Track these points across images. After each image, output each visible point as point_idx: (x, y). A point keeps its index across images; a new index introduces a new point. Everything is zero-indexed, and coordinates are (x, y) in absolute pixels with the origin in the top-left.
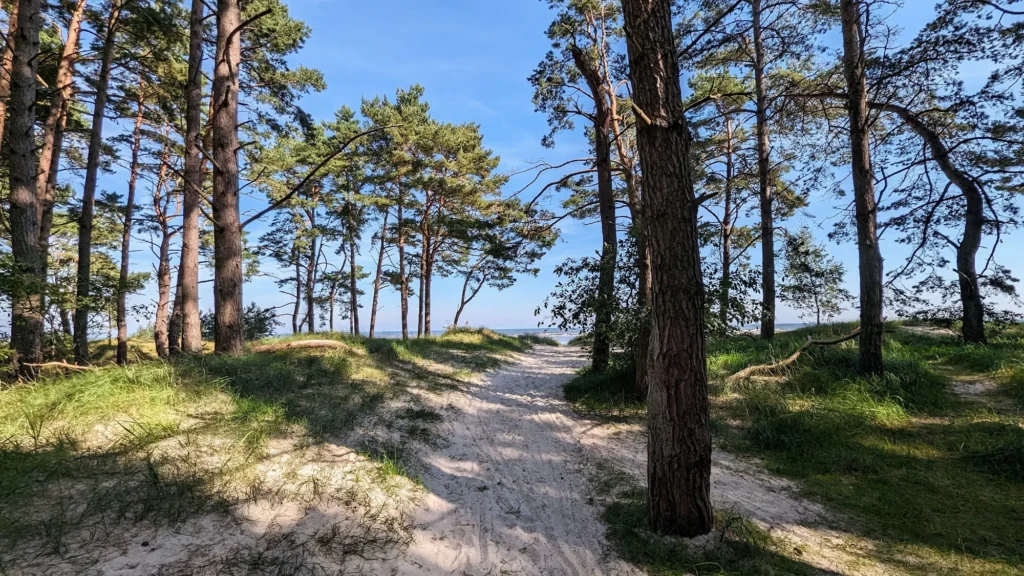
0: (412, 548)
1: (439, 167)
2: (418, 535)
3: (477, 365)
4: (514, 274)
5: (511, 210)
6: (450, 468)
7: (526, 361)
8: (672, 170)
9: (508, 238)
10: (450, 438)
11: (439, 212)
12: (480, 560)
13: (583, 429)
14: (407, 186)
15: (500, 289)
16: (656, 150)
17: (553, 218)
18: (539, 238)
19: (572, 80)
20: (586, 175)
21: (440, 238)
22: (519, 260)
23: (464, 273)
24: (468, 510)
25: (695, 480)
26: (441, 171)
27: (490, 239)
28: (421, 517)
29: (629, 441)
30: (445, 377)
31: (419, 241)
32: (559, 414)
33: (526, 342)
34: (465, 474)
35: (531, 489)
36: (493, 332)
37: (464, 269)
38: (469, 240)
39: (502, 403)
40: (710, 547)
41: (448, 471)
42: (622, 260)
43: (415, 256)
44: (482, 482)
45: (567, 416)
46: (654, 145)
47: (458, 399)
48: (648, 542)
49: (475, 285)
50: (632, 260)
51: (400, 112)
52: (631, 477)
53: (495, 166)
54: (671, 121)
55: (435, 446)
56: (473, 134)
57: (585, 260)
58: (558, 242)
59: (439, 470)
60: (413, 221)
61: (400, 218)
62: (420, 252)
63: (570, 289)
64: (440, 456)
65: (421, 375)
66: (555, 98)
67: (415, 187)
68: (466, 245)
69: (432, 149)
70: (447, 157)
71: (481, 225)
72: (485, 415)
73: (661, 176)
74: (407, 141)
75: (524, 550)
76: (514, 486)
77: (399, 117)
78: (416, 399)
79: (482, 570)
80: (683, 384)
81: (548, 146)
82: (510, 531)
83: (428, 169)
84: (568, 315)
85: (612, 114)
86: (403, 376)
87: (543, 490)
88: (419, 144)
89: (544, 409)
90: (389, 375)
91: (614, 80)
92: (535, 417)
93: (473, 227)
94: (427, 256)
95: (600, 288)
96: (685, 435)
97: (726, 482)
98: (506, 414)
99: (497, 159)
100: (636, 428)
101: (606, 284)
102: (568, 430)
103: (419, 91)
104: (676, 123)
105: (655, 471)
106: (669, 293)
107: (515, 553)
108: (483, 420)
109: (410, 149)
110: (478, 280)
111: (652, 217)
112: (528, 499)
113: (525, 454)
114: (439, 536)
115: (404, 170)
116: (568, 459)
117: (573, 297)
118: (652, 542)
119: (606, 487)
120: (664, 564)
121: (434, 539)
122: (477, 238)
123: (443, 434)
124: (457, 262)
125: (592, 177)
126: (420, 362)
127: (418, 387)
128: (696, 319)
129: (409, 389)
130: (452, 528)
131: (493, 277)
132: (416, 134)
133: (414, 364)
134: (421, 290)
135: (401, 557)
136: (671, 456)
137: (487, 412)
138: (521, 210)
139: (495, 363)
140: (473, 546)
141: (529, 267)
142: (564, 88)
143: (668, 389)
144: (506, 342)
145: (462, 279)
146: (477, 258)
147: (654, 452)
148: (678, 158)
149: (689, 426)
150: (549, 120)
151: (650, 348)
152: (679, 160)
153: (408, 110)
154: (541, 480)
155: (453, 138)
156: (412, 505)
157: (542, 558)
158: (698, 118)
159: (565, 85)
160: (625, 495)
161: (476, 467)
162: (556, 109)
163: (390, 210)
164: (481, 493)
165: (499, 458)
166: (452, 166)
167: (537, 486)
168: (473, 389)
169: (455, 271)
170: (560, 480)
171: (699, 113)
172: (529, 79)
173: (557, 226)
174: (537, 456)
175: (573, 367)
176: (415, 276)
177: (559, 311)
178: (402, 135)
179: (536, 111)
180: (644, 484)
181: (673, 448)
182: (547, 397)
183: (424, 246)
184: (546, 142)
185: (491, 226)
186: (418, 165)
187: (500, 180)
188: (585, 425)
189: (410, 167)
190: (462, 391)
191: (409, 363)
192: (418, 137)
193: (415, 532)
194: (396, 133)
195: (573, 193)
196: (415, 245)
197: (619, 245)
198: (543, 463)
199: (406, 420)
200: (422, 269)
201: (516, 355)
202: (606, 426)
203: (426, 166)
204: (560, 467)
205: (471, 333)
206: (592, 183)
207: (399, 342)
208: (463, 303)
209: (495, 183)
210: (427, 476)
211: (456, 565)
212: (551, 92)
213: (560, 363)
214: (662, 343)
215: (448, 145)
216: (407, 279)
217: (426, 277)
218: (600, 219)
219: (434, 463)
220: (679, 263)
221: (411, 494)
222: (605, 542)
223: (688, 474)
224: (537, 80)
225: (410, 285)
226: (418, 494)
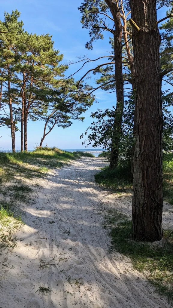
0: (15, 249)
1: (30, 60)
2: (19, 243)
3: (51, 165)
4: (71, 120)
5: (69, 85)
6: (36, 213)
7: (77, 164)
8: (150, 57)
9: (68, 100)
10: (36, 199)
11: (31, 85)
12: (49, 254)
13: (104, 195)
14: (13, 70)
15: (64, 128)
16: (142, 45)
17: (91, 89)
18: (84, 101)
19: (103, 10)
20: (109, 65)
21: (31, 100)
22: (74, 113)
23: (45, 119)
24: (44, 232)
25: (154, 215)
26: (31, 62)
27: (58, 100)
28: (20, 235)
29: (126, 201)
30: (35, 171)
31: (20, 101)
32: (92, 188)
33: (77, 155)
34: (43, 216)
35: (76, 222)
36: (60, 150)
37: (45, 117)
38: (47, 101)
39: (63, 184)
40: (160, 246)
41: (35, 215)
42: (126, 111)
43: (18, 109)
44: (52, 219)
45: (96, 190)
46: (141, 43)
47: (41, 182)
48: (131, 245)
49: (51, 125)
50: (131, 111)
51: (7, 27)
52: (126, 216)
53: (61, 60)
54: (150, 29)
55: (28, 203)
56: (48, 41)
57: (107, 110)
58: (94, 103)
59: (30, 214)
60: (16, 90)
61: (9, 88)
62: (21, 107)
63: (99, 126)
64: (31, 208)
65: (21, 170)
66: (93, 20)
67: (17, 70)
68: (45, 104)
69: (25, 49)
70: (34, 54)
71: (54, 93)
72: (55, 189)
73: (144, 60)
74: (11, 44)
75: (71, 249)
76: (68, 221)
77: (6, 29)
78: (19, 182)
79: (50, 258)
80: (150, 169)
81: (89, 48)
82: (64, 241)
83: (24, 61)
84: (97, 139)
85: (124, 30)
86: (12, 171)
87: (82, 223)
88: (18, 45)
89: (84, 186)
90: (5, 170)
91: (126, 11)
92: (80, 190)
93: (49, 94)
94: (25, 110)
95: (114, 125)
96: (151, 194)
97: (171, 218)
98: (65, 188)
99: (62, 56)
100: (130, 194)
101: (118, 123)
102: (96, 195)
103: (18, 14)
104: (153, 30)
105: (135, 211)
106: (145, 123)
107: (66, 250)
108: (53, 191)
109: (13, 49)
110: (52, 122)
111: (138, 83)
112: (74, 227)
113: (74, 207)
114: (29, 244)
115: (10, 61)
116: (95, 209)
117: (100, 130)
118: (133, 244)
119: (112, 221)
120: (138, 254)
121: (27, 245)
122: (51, 100)
123: (33, 198)
124: (41, 113)
125: (112, 66)
126: (21, 164)
127: (20, 176)
128: (158, 137)
129: (15, 177)
130: (36, 240)
131: (60, 122)
132: (17, 40)
133: (18, 165)
134: (22, 128)
135: (10, 253)
136: (143, 204)
137: (55, 188)
138: (74, 85)
139: (61, 165)
140: (46, 247)
141: (79, 116)
142: (98, 14)
143: (143, 172)
144: (67, 155)
145: (44, 122)
146: (52, 111)
147: (135, 202)
148: (153, 49)
149: (152, 189)
150: (90, 34)
151: (135, 151)
152: (153, 51)
153: (12, 25)
154: (81, 218)
155: (37, 43)
156: (15, 230)
157: (80, 252)
158: (171, 34)
159: (99, 13)
160: (122, 224)
161: (49, 213)
162: (94, 27)
163: (4, 83)
164: (51, 224)
165: (60, 209)
166: (37, 59)
167: (79, 221)
168: (49, 177)
169: (40, 118)
170: (90, 218)
171: (171, 31)
172: (79, 9)
173: (93, 93)
174: (80, 208)
175: (100, 167)
176: (19, 120)
177: (93, 137)
178: (8, 40)
179: (83, 27)
180: (131, 219)
181: (145, 200)
182: (86, 180)
183: (23, 104)
184: (88, 46)
185: (58, 93)
186: (18, 58)
187: (63, 68)
188: (104, 193)
189: (14, 59)
190: (43, 178)
191: (15, 164)
192: (17, 41)
193: (17, 242)
194: (5, 39)
195: (102, 76)
196: (18, 104)
197: (125, 103)
198: (83, 211)
199: (13, 192)
200: (22, 116)
201: (71, 161)
202: (114, 194)
203: (23, 59)
204: (91, 212)
205: (49, 150)
206: (112, 70)
207: (10, 154)
208: (45, 135)
209: (61, 69)
210: (24, 217)
211: (37, 256)
212: (91, 16)
213: (94, 165)
214: (141, 148)
215: (34, 47)
216: (14, 122)
217: (24, 122)
218: (115, 90)
219: (27, 211)
220: (151, 107)
221: (16, 225)
222: (111, 245)
223: (151, 213)
224: (83, 9)
225: (16, 125)
226: (19, 225)
